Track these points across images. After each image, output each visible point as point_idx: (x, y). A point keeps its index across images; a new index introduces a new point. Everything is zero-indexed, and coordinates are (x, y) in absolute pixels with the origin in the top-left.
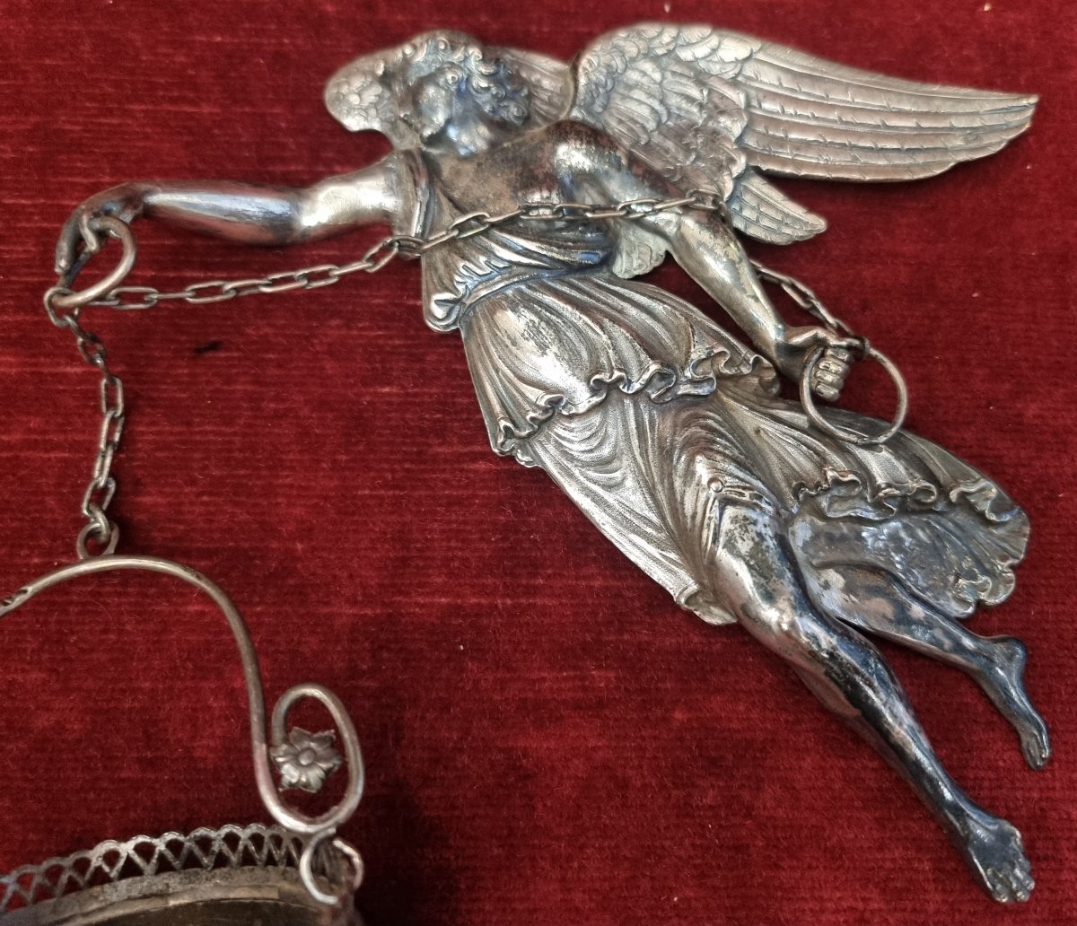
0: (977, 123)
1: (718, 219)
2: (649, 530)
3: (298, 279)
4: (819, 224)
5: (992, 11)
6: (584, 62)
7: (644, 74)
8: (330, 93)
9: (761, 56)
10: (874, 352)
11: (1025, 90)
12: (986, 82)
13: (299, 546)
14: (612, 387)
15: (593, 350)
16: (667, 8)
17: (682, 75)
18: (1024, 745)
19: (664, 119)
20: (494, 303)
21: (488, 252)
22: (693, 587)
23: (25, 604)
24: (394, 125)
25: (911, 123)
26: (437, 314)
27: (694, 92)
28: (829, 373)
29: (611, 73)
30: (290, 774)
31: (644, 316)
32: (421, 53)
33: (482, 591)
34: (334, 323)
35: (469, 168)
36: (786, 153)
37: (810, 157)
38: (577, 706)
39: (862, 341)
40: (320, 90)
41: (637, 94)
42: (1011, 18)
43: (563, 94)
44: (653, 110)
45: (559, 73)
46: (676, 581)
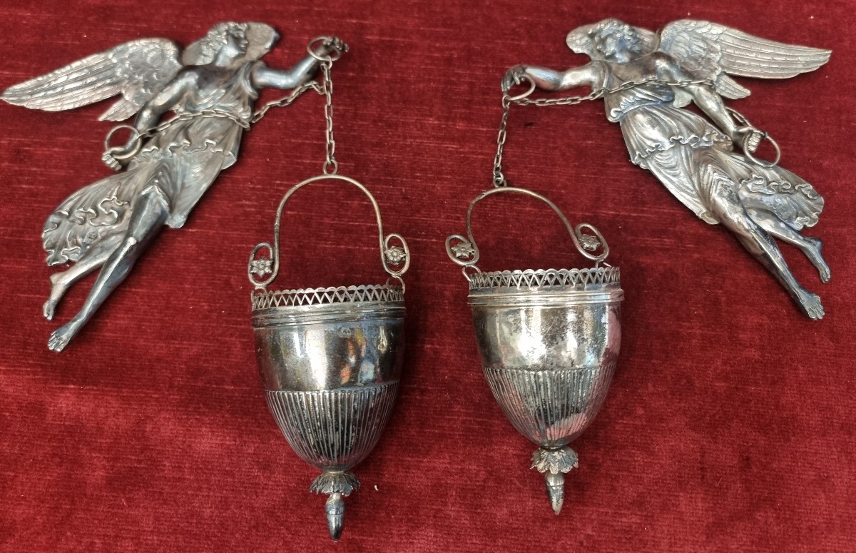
0: (808, 59)
1: (711, 88)
2: (688, 191)
3: (559, 102)
4: (748, 92)
5: (814, 19)
6: (663, 32)
7: (683, 37)
8: (569, 39)
9: (726, 32)
10: (768, 137)
11: (827, 48)
12: (812, 45)
13: (563, 191)
14: (678, 141)
15: (670, 128)
16: (689, 14)
17: (697, 38)
18: (821, 274)
19: (690, 53)
20: (634, 113)
21: (634, 95)
22: (704, 210)
23: (484, 198)
24: (592, 52)
25: (783, 59)
26: (613, 116)
27: (702, 45)
28: (753, 143)
29: (673, 37)
30: (586, 245)
31: (687, 119)
32: (607, 27)
33: (625, 210)
34: (572, 119)
35: (623, 67)
36: (735, 67)
37: (745, 69)
38: (661, 249)
39: (764, 132)
40: (565, 38)
41: (680, 44)
42: (821, 22)
43: (653, 43)
44: (687, 51)
45: (651, 36)
46: (698, 208)
